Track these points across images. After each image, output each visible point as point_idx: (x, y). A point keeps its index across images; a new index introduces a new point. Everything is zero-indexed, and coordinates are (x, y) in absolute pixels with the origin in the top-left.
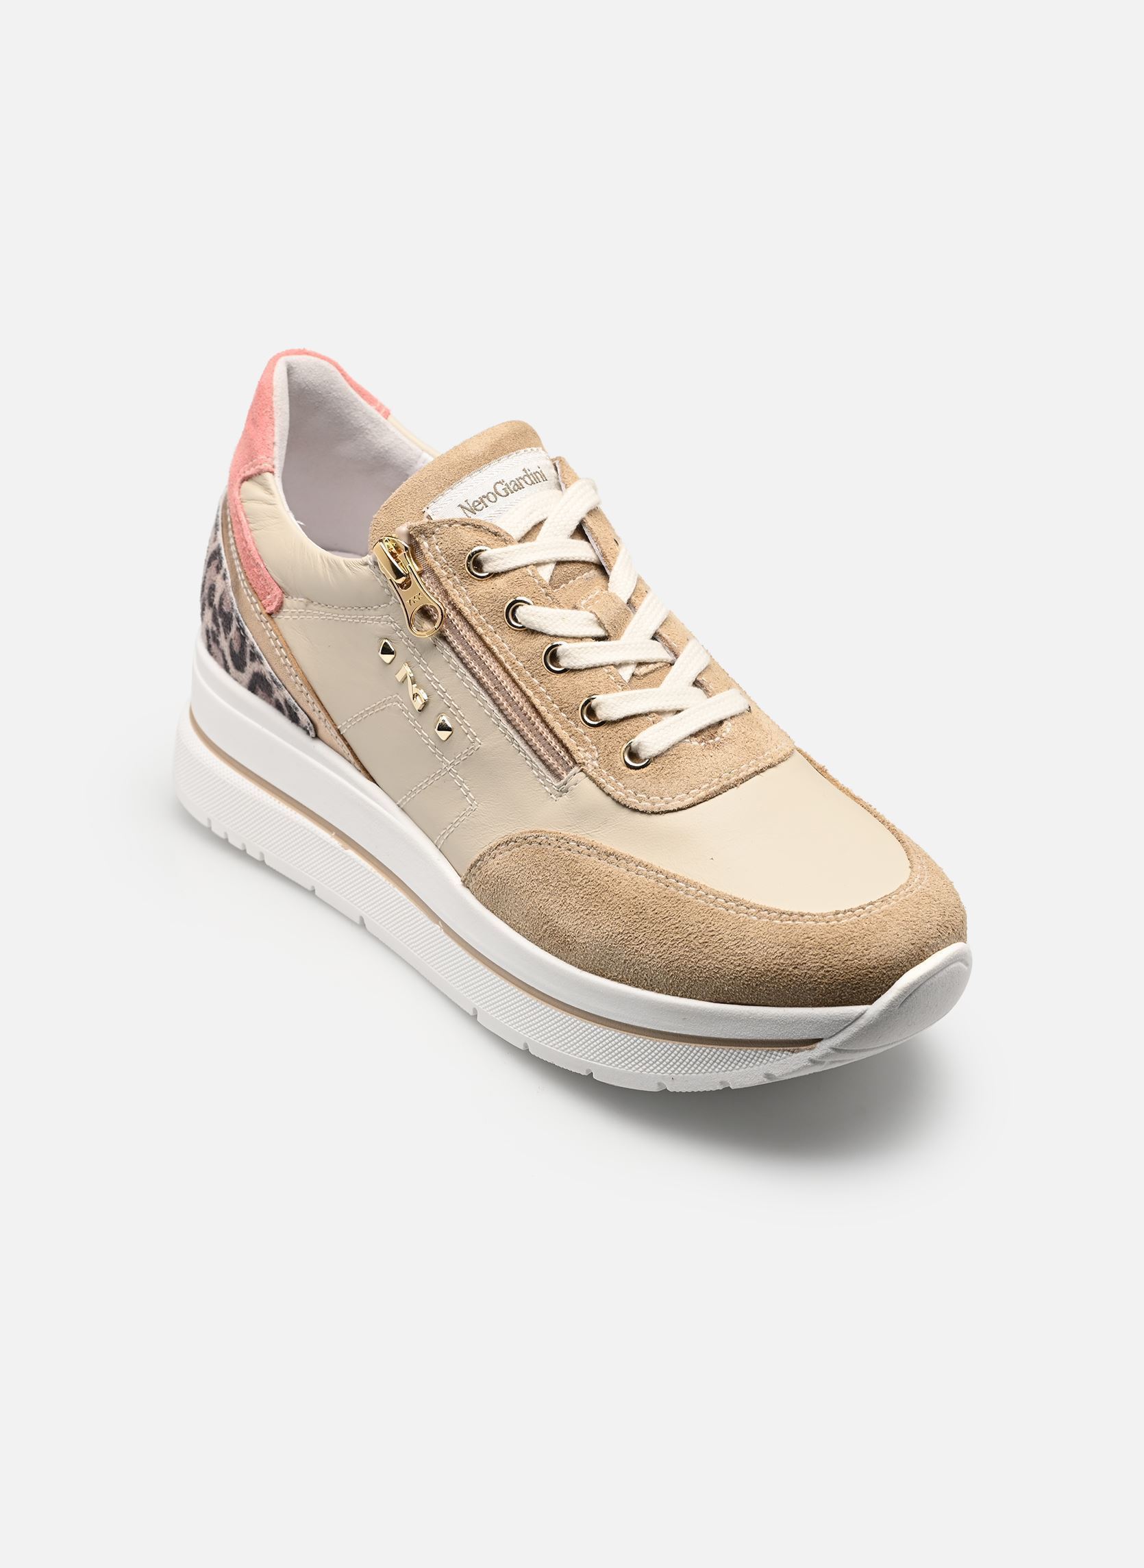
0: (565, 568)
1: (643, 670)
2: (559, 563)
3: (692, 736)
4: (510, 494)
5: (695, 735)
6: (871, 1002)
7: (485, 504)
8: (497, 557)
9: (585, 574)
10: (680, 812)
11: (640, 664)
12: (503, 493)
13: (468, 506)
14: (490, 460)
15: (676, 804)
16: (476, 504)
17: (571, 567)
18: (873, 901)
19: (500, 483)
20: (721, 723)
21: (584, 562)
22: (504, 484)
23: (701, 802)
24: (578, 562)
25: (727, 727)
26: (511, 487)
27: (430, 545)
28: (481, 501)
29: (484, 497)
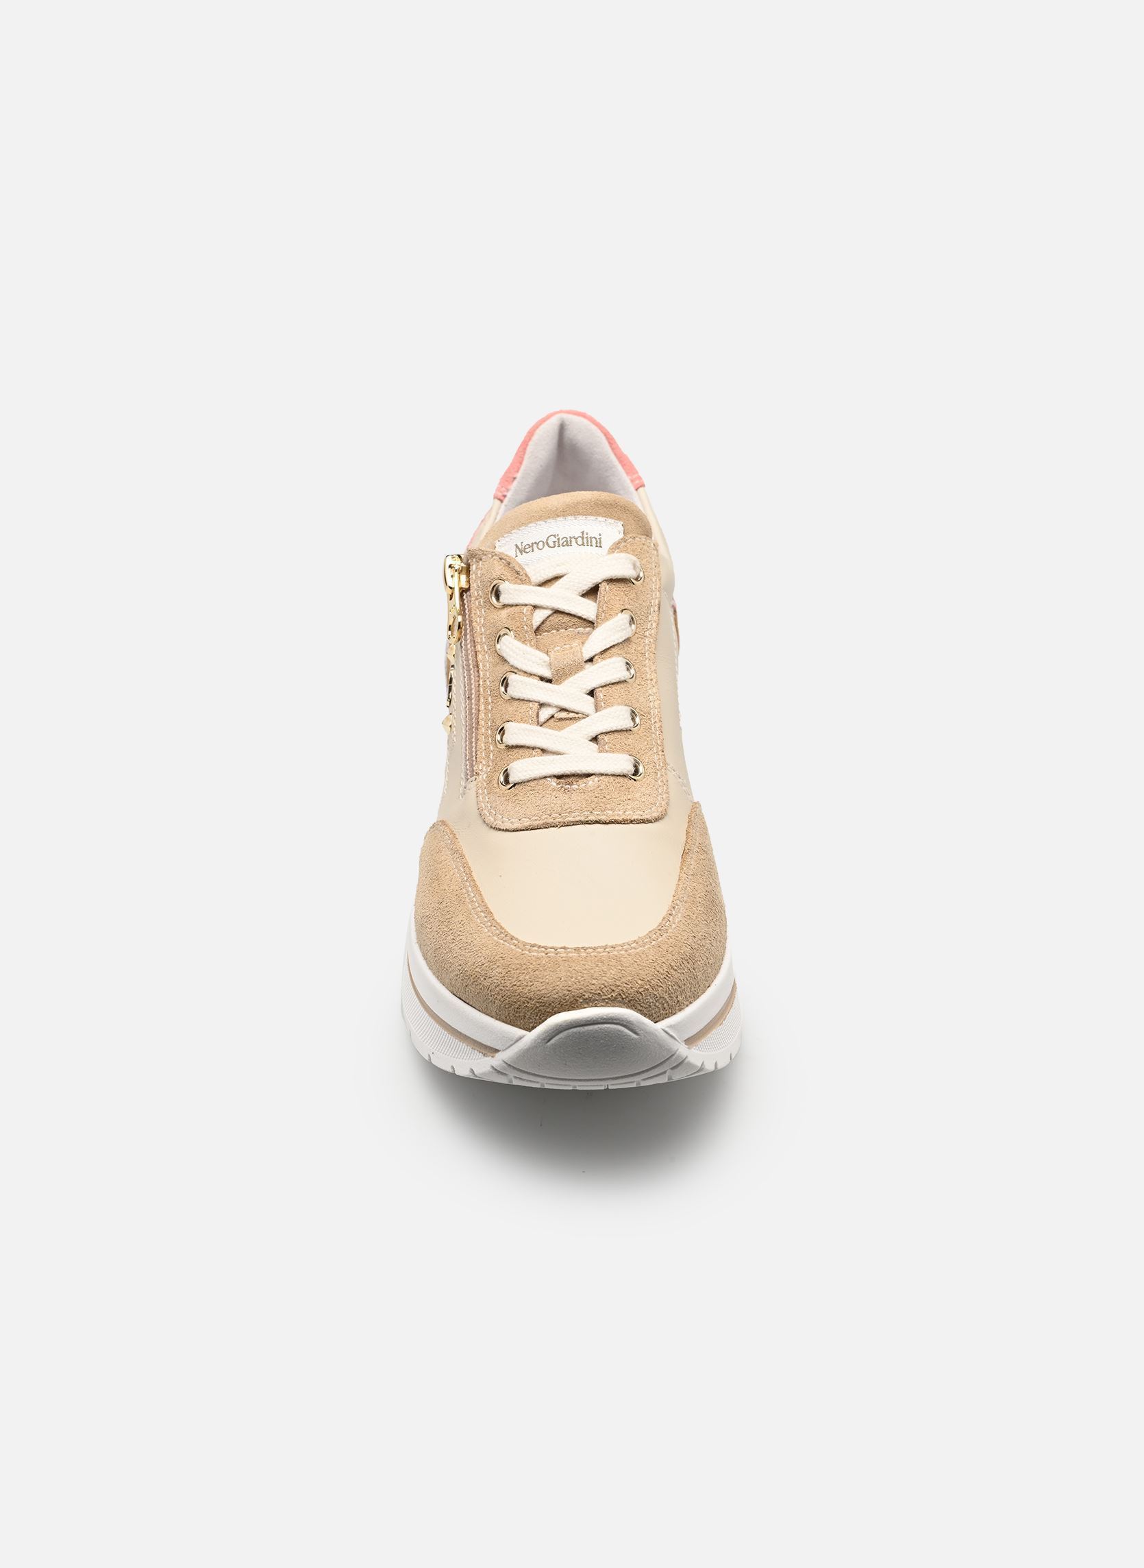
0: (560, 617)
1: (563, 715)
2: (557, 612)
3: (555, 776)
4: (556, 547)
5: (559, 777)
6: (530, 1030)
7: (533, 549)
8: (512, 592)
9: (579, 629)
10: (507, 833)
11: (563, 710)
12: (551, 544)
13: (520, 547)
14: (558, 516)
15: (508, 825)
16: (527, 547)
17: (566, 618)
18: (567, 946)
19: (554, 536)
20: (588, 775)
21: (580, 618)
22: (557, 537)
23: (523, 830)
24: (574, 616)
25: (591, 782)
26: (561, 542)
27: (476, 568)
28: (531, 546)
29: (535, 543)
